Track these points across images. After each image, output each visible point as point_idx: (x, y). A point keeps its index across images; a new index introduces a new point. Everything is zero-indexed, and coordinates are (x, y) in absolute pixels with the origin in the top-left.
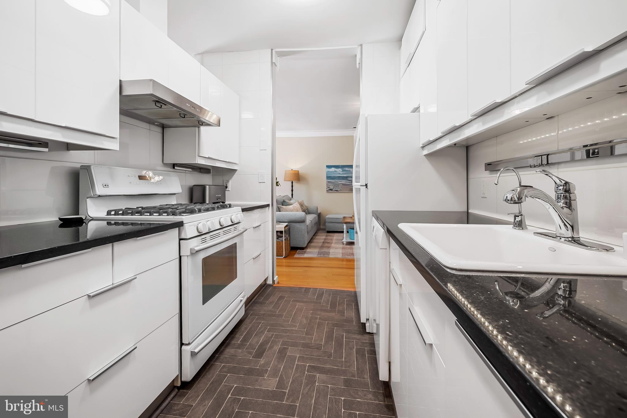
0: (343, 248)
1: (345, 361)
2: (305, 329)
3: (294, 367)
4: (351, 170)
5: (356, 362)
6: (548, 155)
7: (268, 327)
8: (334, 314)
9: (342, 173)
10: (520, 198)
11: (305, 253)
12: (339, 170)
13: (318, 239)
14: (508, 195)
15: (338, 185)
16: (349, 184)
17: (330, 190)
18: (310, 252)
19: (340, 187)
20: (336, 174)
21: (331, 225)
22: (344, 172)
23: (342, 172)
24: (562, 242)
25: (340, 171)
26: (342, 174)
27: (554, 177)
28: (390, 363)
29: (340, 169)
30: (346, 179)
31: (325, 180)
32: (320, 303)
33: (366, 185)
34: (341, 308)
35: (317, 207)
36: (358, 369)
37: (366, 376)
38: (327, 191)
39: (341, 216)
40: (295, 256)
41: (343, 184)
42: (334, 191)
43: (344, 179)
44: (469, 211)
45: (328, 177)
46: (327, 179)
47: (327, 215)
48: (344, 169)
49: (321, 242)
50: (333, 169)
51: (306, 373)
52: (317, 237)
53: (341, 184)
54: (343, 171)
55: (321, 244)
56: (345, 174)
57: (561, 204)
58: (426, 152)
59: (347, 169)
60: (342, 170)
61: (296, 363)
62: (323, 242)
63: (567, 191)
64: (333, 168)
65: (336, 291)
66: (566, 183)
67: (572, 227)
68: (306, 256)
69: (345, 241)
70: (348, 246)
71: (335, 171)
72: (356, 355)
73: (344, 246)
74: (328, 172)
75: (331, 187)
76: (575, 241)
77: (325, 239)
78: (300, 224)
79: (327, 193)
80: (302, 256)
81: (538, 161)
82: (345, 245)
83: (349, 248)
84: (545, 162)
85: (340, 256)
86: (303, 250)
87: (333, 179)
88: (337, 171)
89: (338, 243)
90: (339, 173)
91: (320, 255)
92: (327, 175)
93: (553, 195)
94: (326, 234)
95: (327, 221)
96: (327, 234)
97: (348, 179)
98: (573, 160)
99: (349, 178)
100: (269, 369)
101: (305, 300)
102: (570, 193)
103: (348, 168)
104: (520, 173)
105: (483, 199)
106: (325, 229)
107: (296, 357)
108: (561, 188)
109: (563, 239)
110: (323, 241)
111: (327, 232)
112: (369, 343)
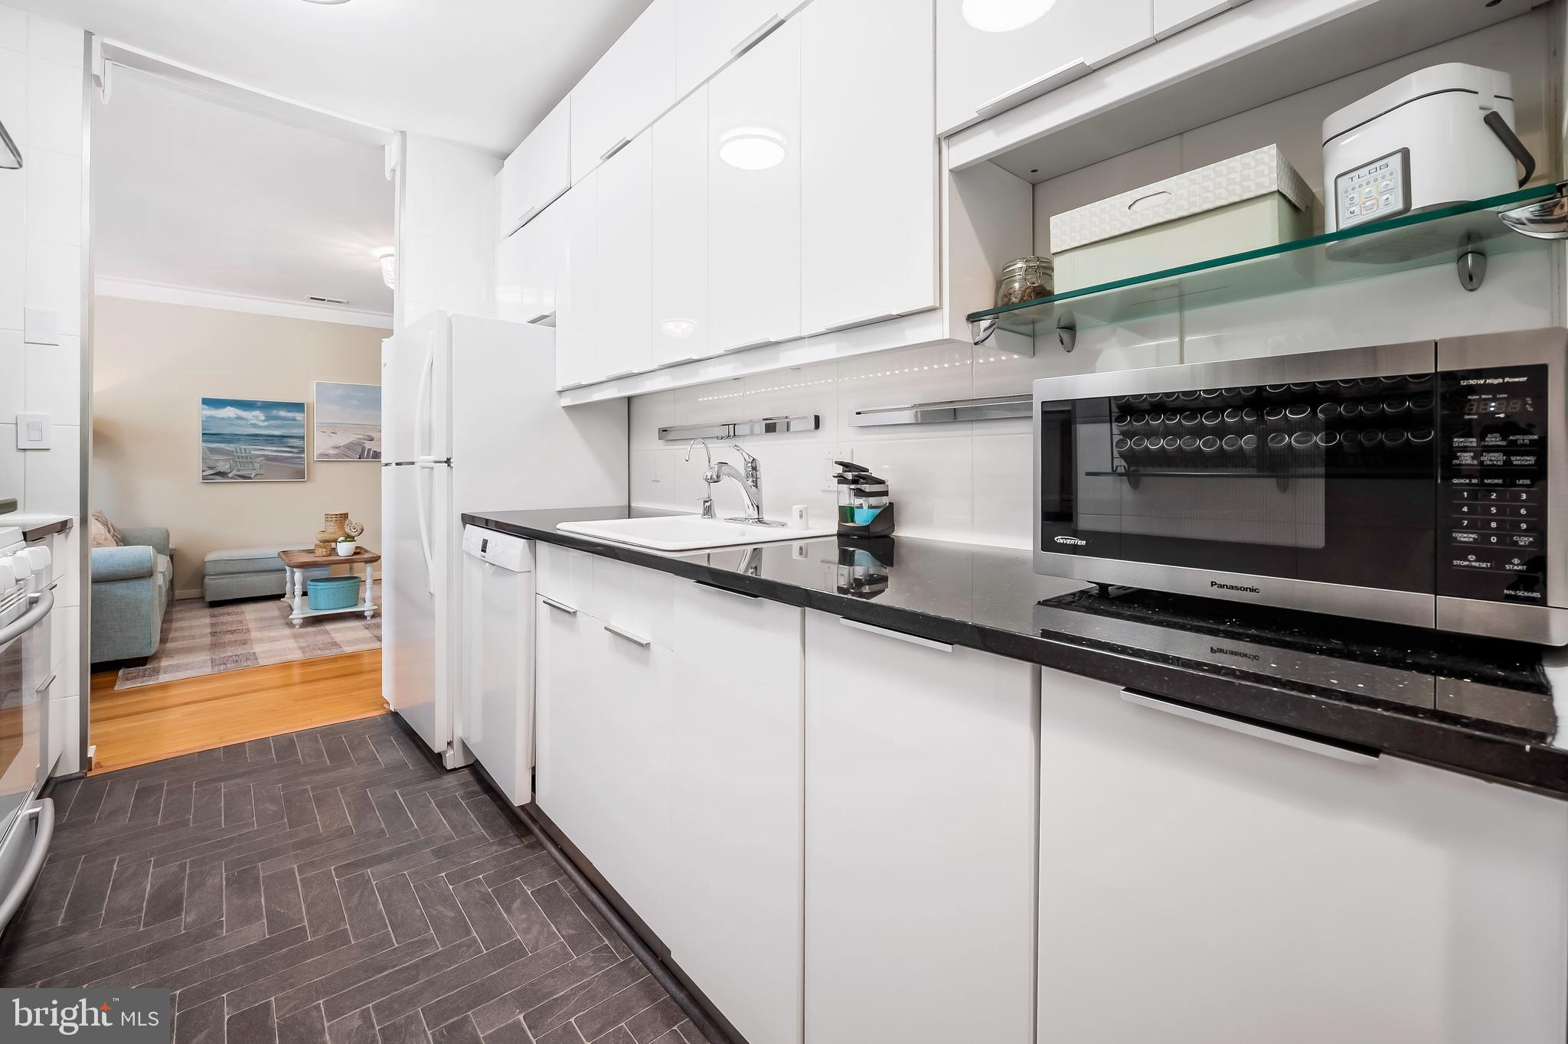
0: (295, 637)
1: (421, 828)
2: (283, 818)
3: (297, 886)
4: (298, 419)
5: (445, 819)
6: (735, 425)
7: (152, 859)
8: (350, 769)
9: (266, 424)
10: (718, 477)
11: (156, 671)
12: (256, 416)
13: (182, 629)
14: (707, 473)
15: (249, 460)
16: (290, 457)
17: (215, 475)
18: (178, 667)
19: (257, 466)
20: (241, 426)
21: (225, 581)
22: (272, 422)
23: (264, 421)
24: (750, 524)
25: (257, 418)
26: (266, 427)
27: (744, 454)
28: (534, 769)
29: (257, 413)
30: (282, 443)
31: (196, 446)
32: (297, 762)
33: (448, 462)
34: (362, 753)
35: (167, 531)
36: (453, 827)
37: (474, 830)
38: (204, 478)
39: (274, 552)
40: (117, 688)
41: (268, 458)
42: (231, 478)
43: (272, 444)
44: (632, 505)
45: (207, 436)
46: (204, 441)
47: (205, 555)
48: (274, 412)
49: (202, 636)
50: (230, 412)
51: (336, 880)
52: (175, 625)
53: (263, 458)
54: (268, 418)
55: (208, 640)
56: (277, 427)
57: (750, 482)
58: (567, 401)
59: (283, 413)
60: (266, 417)
61: (298, 878)
62: (213, 634)
63: (754, 469)
64: (229, 408)
65: (328, 729)
66: (754, 459)
67: (758, 507)
68: (163, 678)
69: (297, 616)
70: (310, 629)
71: (241, 418)
72: (440, 810)
73: (294, 630)
74: (207, 421)
75: (223, 467)
76: (760, 521)
77: (213, 625)
78: (131, 584)
79: (203, 486)
80: (151, 683)
81: (724, 431)
82: (297, 627)
83: (316, 633)
84: (732, 434)
85: (298, 656)
86: (145, 665)
87: (229, 442)
88: (245, 419)
89: (265, 627)
90: (254, 426)
91: (222, 667)
92: (203, 429)
93: (743, 473)
94: (207, 611)
95: (209, 569)
96: (211, 610)
97: (286, 443)
98: (752, 434)
99: (291, 440)
100: (223, 919)
101: (242, 770)
102: (756, 471)
103: (288, 412)
104: (709, 445)
105: (654, 483)
106: (202, 598)
107: (293, 869)
108: (750, 465)
109: (751, 521)
110: (209, 630)
111: (208, 604)
112: (460, 785)
